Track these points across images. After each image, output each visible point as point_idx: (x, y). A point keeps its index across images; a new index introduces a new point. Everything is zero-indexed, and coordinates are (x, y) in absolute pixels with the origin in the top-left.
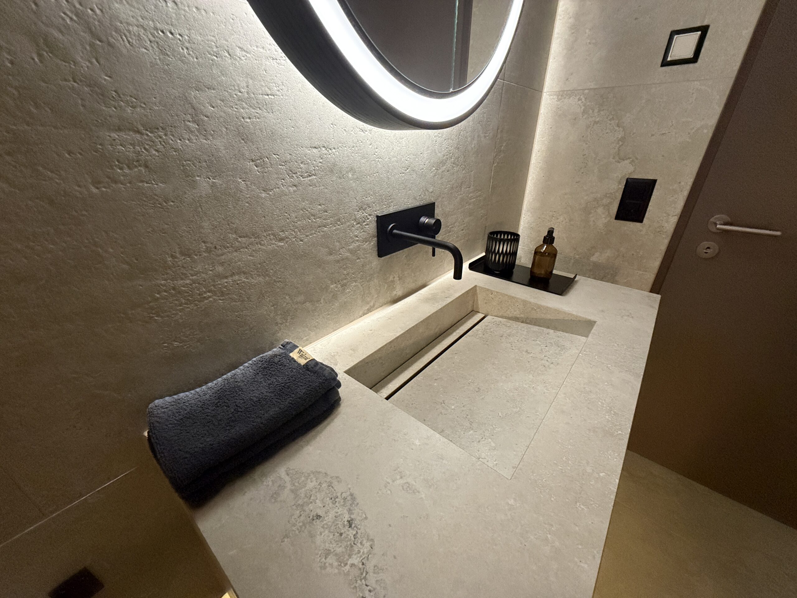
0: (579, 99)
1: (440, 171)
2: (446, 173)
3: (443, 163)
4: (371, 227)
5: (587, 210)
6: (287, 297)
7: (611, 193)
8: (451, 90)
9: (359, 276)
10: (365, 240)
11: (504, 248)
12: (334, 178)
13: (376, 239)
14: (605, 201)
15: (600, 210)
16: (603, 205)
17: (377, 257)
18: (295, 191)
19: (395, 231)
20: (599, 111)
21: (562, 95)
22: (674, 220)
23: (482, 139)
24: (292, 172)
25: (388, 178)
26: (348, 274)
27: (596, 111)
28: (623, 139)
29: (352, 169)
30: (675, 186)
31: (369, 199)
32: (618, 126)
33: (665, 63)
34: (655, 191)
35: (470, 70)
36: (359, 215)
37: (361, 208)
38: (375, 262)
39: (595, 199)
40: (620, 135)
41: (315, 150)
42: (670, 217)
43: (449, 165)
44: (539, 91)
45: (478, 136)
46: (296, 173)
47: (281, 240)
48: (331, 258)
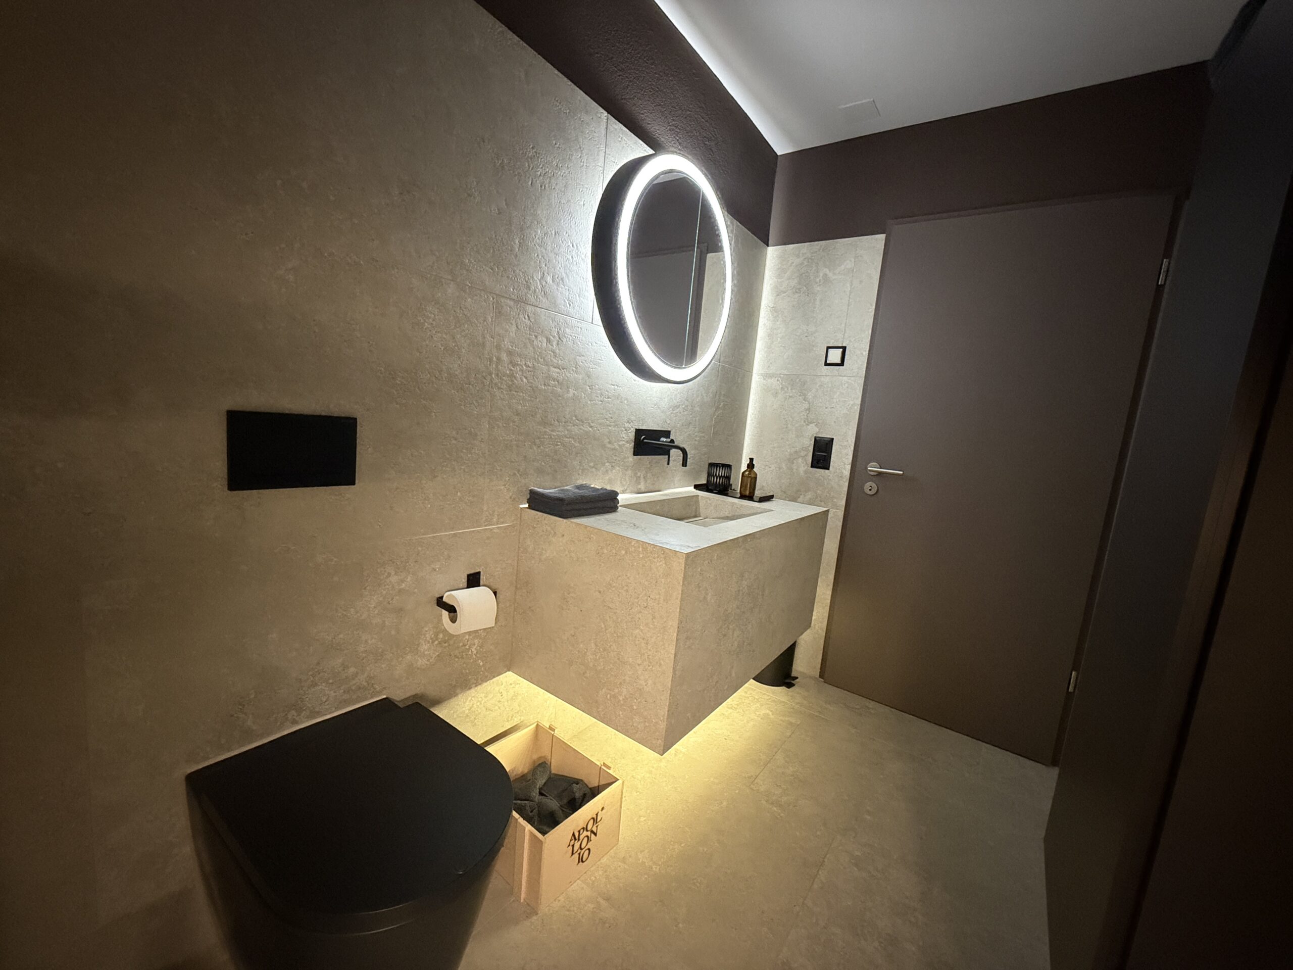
0: (778, 380)
1: (675, 412)
2: (679, 414)
3: (677, 407)
4: (632, 435)
5: (791, 461)
6: (586, 460)
7: (805, 448)
8: (684, 366)
9: (622, 464)
10: (627, 442)
11: (721, 472)
12: (618, 402)
13: (633, 443)
14: (803, 454)
15: (800, 460)
16: (801, 457)
17: (632, 455)
18: (601, 404)
19: (645, 441)
20: (791, 389)
21: (767, 376)
22: (849, 467)
23: (705, 397)
24: (601, 395)
25: (644, 409)
26: (616, 460)
27: (789, 389)
28: (809, 409)
29: (627, 399)
30: (845, 443)
31: (633, 418)
32: (804, 400)
33: (826, 364)
34: (833, 446)
35: (699, 352)
36: (627, 425)
37: (628, 422)
38: (631, 458)
39: (796, 452)
40: (807, 406)
41: (613, 386)
42: (846, 466)
43: (681, 409)
44: (750, 371)
45: (702, 395)
46: (603, 395)
47: (591, 427)
48: (609, 446)
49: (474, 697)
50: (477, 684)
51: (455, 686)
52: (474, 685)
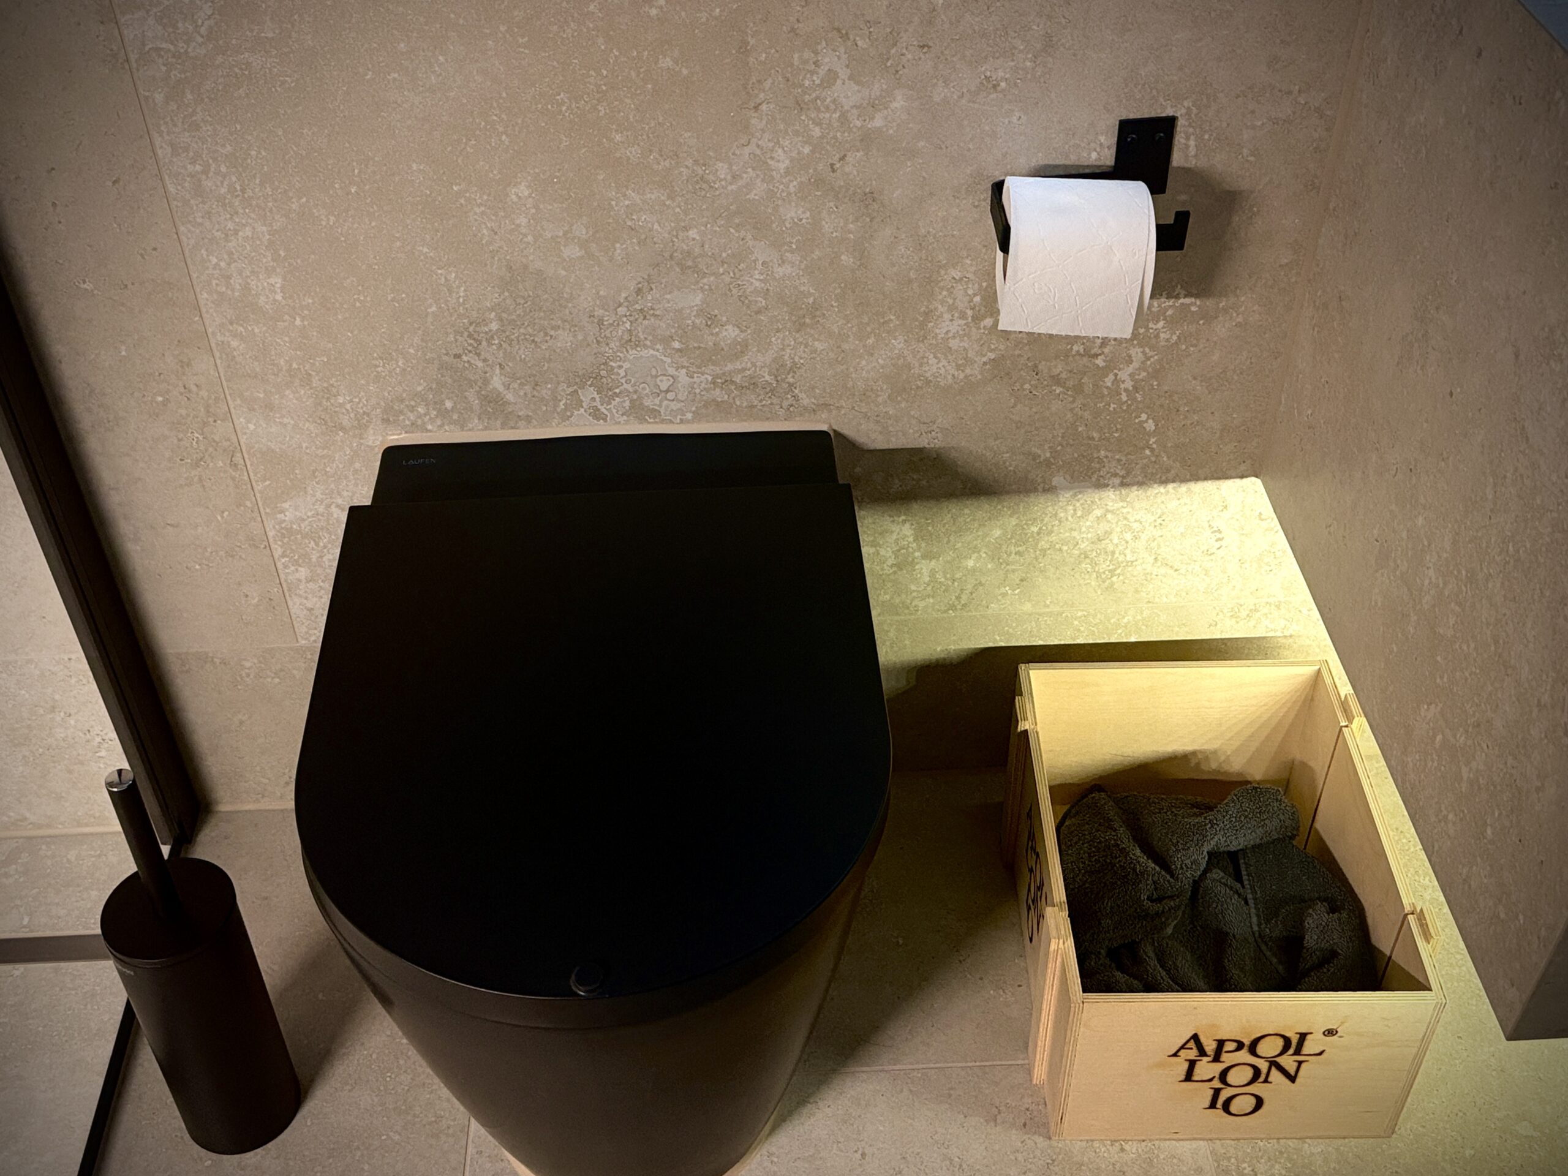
49: (1112, 512)
50: (1128, 480)
51: (1048, 464)
52: (1117, 481)
